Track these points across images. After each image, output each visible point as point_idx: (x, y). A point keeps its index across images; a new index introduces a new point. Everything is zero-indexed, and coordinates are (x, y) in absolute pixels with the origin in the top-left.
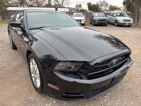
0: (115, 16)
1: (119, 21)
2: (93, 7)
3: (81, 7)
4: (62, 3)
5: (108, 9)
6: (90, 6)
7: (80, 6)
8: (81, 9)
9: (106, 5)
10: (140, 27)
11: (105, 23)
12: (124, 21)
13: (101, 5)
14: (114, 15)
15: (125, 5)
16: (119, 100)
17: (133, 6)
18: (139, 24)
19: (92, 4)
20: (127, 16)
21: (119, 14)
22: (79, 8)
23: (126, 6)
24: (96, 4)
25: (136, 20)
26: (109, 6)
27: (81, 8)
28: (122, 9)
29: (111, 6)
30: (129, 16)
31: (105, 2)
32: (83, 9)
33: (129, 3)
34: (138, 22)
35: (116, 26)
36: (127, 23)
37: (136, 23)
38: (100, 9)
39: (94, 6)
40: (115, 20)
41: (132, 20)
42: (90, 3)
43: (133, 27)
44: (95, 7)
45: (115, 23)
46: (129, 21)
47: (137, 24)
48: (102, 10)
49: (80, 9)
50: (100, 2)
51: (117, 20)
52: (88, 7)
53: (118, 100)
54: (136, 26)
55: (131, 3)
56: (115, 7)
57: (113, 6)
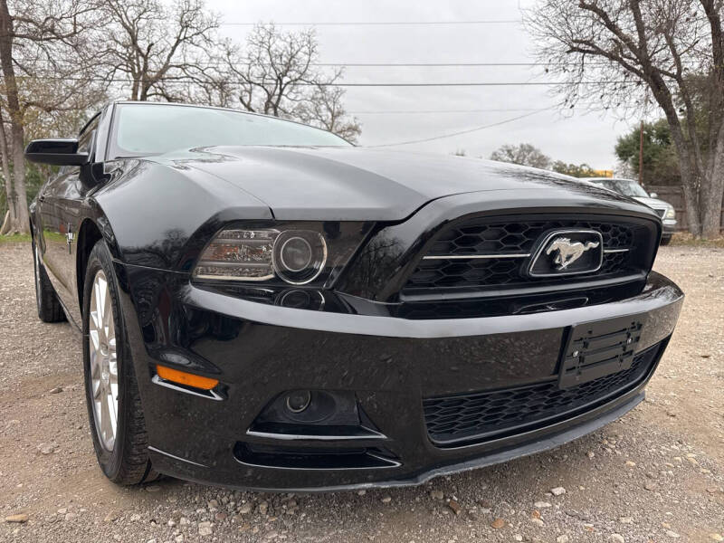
10: (717, 243)
15: (626, 160)
16: (629, 520)
17: (670, 164)
18: (708, 228)
20: (643, 192)
23: (636, 164)
25: (692, 212)
30: (653, 195)
31: (530, 149)
33: (646, 148)
34: (700, 219)
37: (694, 225)
41: (670, 211)
43: (681, 243)
47: (701, 228)
50: (509, 151)
53: (623, 520)
54: (694, 238)
55: (653, 150)
56: (582, 170)
57: (571, 165)
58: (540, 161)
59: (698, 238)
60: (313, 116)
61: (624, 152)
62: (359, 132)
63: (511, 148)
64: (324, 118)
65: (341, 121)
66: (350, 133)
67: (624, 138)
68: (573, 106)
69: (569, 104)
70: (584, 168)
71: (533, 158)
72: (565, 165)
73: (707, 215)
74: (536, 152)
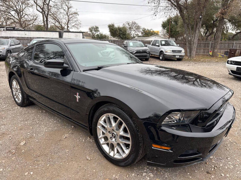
0: (159, 46)
1: (166, 52)
2: (118, 31)
3: (98, 31)
4: (67, 24)
5: (140, 34)
6: (113, 30)
7: (96, 29)
8: (98, 35)
9: (137, 29)
10: (195, 60)
11: (146, 56)
12: (172, 52)
13: (130, 28)
14: (157, 44)
15: (164, 29)
17: (177, 31)
18: (192, 55)
19: (116, 26)
20: (175, 44)
21: (163, 43)
22: (94, 32)
23: (167, 30)
24: (121, 26)
25: (188, 50)
26: (141, 30)
27: (98, 33)
28: (160, 34)
29: (144, 30)
30: (178, 45)
31: (135, 23)
32: (101, 35)
33: (171, 25)
34: (190, 53)
35: (162, 60)
36: (177, 55)
37: (188, 54)
38: (128, 34)
39: (120, 29)
40: (159, 52)
41: (183, 51)
42: (113, 25)
43: (185, 60)
44: (121, 31)
45: (160, 56)
46: (180, 51)
47: (190, 55)
48: (132, 36)
49: (96, 34)
50: (128, 24)
51: (162, 51)
52: (110, 31)
53: (228, 159)
54: (188, 58)
55: (173, 26)
56: (151, 31)
57: (147, 29)
58: (138, 28)
59: (189, 58)
60: (60, 7)
61: (164, 26)
62: (78, 15)
63: (129, 22)
64: (64, 9)
65: (71, 10)
66: (75, 15)
67: (164, 21)
68: (156, 15)
69: (155, 15)
70: (151, 30)
71: (136, 26)
72: (146, 29)
73: (192, 52)
74: (137, 24)
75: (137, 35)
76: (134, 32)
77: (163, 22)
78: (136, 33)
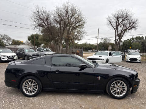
13: (3, 39)
21: (45, 50)
31: (7, 36)
58: (9, 39)
61: (29, 39)
70: (19, 41)
72: (15, 40)
75: (9, 43)
76: (6, 42)
77: (29, 37)
78: (8, 42)
